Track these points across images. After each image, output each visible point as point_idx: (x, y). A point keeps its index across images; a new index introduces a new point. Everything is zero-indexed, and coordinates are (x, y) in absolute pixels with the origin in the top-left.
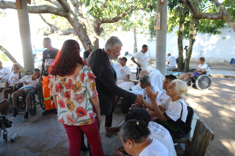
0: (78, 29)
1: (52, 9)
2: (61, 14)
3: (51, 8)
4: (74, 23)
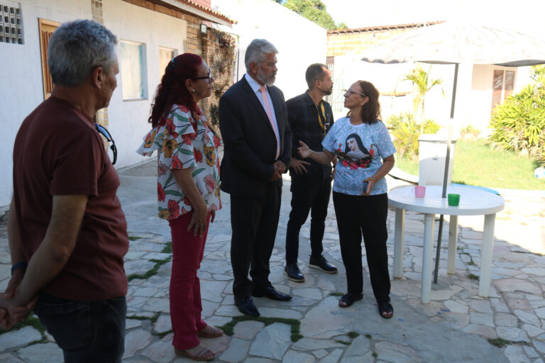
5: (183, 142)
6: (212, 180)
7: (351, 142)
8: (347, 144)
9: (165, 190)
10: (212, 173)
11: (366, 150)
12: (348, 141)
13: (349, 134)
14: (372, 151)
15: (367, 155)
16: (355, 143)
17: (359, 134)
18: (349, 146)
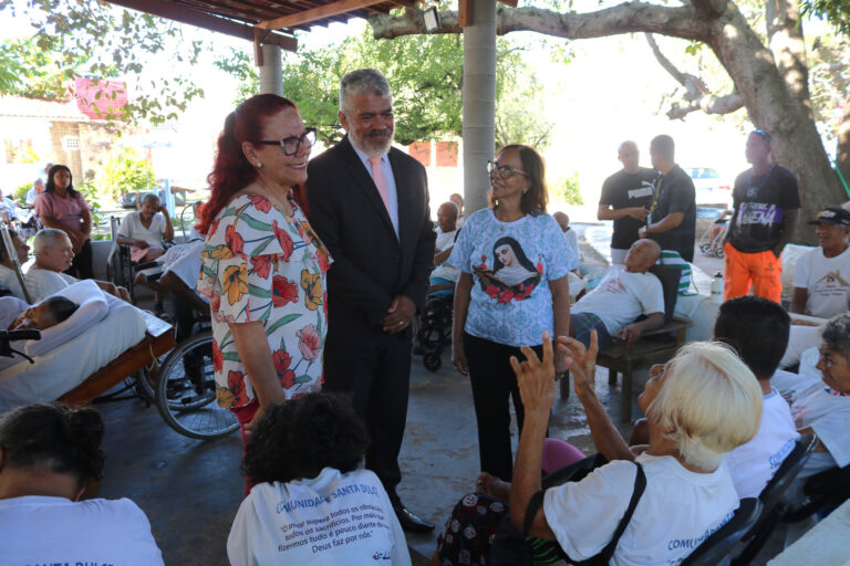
0: (752, 83)
1: (650, 15)
2: (684, 30)
3: (646, 12)
4: (738, 60)
5: (252, 271)
6: (315, 335)
7: (504, 252)
8: (496, 256)
9: (223, 351)
10: (315, 323)
11: (531, 264)
12: (498, 250)
13: (497, 239)
14: (540, 265)
15: (532, 274)
16: (511, 251)
17: (516, 238)
18: (500, 258)
